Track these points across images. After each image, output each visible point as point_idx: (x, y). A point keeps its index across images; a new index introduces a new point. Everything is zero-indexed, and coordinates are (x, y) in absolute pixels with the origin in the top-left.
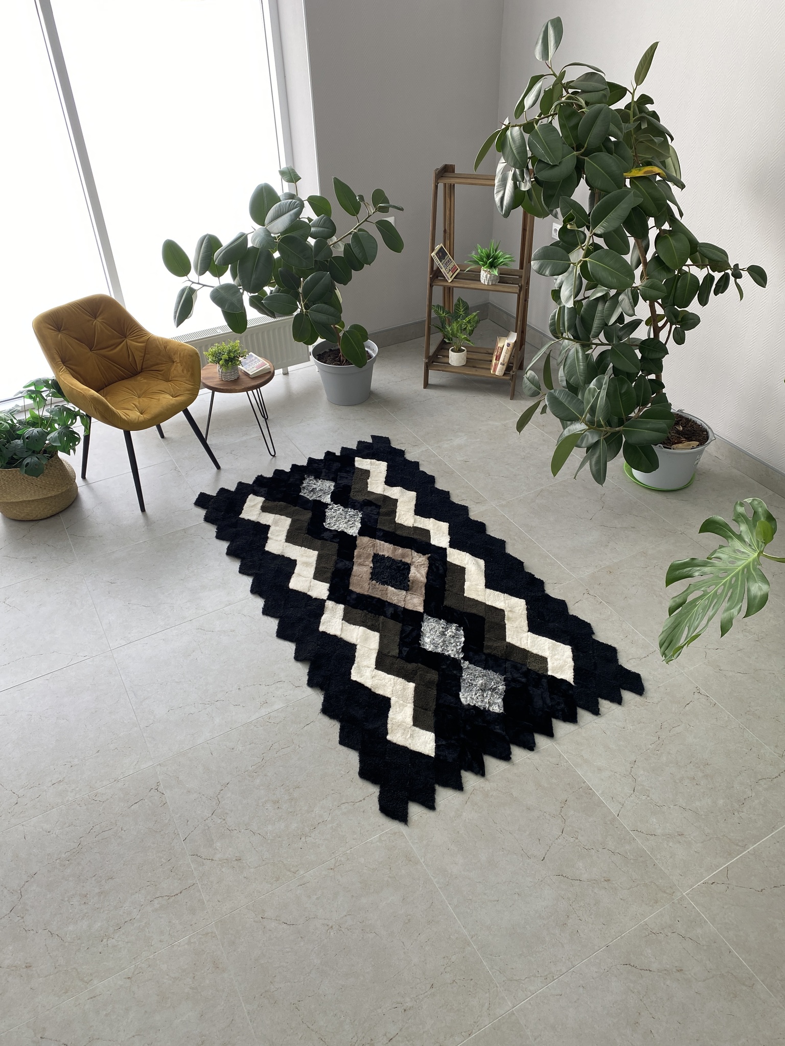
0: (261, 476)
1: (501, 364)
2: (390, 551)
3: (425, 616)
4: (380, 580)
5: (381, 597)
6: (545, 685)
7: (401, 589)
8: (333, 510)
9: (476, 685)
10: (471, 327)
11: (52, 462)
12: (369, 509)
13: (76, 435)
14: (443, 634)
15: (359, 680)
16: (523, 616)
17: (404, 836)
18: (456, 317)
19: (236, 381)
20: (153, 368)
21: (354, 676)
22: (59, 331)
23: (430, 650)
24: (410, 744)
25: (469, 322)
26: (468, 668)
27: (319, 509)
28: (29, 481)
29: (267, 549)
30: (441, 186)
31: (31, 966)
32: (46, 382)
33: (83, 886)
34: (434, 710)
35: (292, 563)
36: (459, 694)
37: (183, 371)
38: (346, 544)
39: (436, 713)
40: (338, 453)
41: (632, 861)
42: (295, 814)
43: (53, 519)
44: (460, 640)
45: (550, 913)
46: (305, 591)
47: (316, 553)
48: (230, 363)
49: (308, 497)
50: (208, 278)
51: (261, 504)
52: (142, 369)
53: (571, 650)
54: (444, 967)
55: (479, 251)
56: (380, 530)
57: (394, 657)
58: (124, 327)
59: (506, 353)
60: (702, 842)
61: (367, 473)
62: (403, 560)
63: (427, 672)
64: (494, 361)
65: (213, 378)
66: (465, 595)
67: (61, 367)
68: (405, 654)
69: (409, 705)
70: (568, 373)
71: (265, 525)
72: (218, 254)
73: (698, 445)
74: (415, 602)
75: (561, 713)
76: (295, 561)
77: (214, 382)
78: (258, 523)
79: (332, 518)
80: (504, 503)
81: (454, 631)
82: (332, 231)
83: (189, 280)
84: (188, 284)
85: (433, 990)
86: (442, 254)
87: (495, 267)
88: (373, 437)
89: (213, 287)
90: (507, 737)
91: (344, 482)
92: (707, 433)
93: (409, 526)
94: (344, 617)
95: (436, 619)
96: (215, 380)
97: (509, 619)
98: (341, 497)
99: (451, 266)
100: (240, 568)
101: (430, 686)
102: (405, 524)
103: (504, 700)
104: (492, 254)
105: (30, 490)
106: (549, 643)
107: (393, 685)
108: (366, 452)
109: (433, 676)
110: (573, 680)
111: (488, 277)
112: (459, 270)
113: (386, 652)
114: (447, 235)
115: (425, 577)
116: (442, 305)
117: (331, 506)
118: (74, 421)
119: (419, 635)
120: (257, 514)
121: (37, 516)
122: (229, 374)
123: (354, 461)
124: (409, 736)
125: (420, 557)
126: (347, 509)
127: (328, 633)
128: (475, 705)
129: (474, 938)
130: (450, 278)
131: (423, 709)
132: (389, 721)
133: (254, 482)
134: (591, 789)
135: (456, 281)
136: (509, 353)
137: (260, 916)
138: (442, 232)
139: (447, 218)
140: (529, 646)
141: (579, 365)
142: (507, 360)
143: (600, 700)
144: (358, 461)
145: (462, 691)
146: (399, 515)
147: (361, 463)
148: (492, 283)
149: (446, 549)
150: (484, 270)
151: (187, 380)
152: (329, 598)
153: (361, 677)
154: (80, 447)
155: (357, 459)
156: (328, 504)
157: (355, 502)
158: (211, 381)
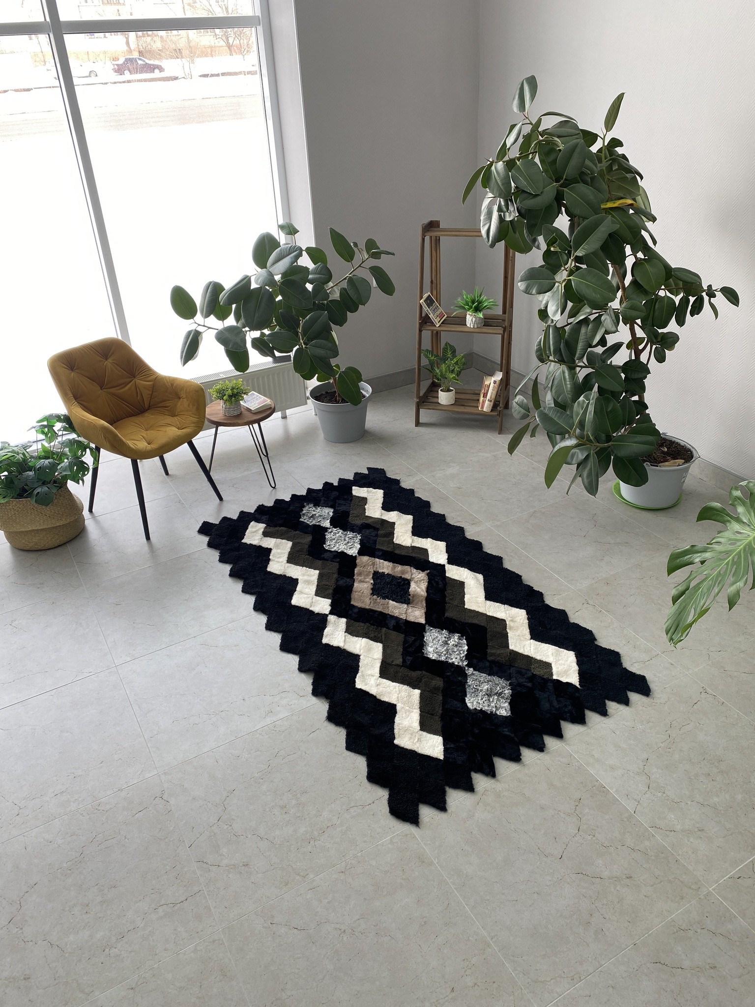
0: (262, 505)
1: (488, 401)
2: (390, 568)
3: (427, 627)
4: (381, 595)
5: (382, 611)
6: (551, 689)
7: (402, 603)
8: (332, 534)
9: (482, 690)
10: (458, 368)
11: (62, 492)
12: (368, 531)
13: (85, 465)
14: (446, 643)
15: (364, 688)
16: (524, 625)
17: (416, 837)
18: (444, 359)
19: (239, 416)
20: (160, 405)
21: (359, 684)
22: (72, 371)
23: (434, 658)
24: (418, 748)
25: (456, 363)
26: (473, 674)
27: (319, 533)
28: (38, 510)
29: (269, 569)
30: (427, 239)
31: (29, 978)
32: (58, 418)
33: (85, 896)
34: (441, 715)
35: (294, 582)
36: (465, 700)
37: (189, 405)
38: (346, 564)
39: (443, 717)
40: (336, 484)
41: (653, 858)
42: (303, 819)
43: (60, 548)
44: (463, 649)
45: (572, 912)
46: (308, 607)
47: (317, 572)
48: (233, 398)
49: (308, 522)
50: (212, 320)
51: (262, 530)
52: (149, 407)
53: (574, 655)
54: (464, 970)
55: (465, 297)
56: (379, 550)
57: (398, 665)
58: (133, 367)
59: (493, 390)
60: (724, 837)
61: (364, 500)
62: (403, 576)
63: (432, 679)
64: (482, 399)
65: (216, 414)
66: (466, 607)
67: (74, 402)
68: (408, 663)
69: (415, 711)
70: (555, 392)
71: (267, 548)
72: (222, 297)
73: (684, 463)
74: (417, 614)
75: (569, 714)
76: (297, 580)
77: (218, 417)
78: (260, 547)
79: (331, 540)
80: (498, 523)
81: (456, 640)
82: (329, 277)
83: (195, 323)
84: (193, 327)
85: (454, 994)
86: (429, 302)
87: (480, 311)
88: (369, 469)
89: (217, 330)
90: (516, 739)
91: (342, 508)
92: (692, 452)
93: (407, 545)
94: (346, 630)
95: (438, 630)
96: (219, 416)
97: (511, 628)
98: (340, 521)
99: (438, 312)
100: (242, 588)
101: (436, 692)
102: (404, 544)
103: (510, 704)
104: (477, 299)
105: (39, 520)
106: (552, 649)
107: (398, 692)
108: (363, 481)
109: (438, 682)
110: (578, 683)
111: (474, 321)
112: (446, 316)
113: (389, 661)
114: (434, 286)
115: (425, 591)
116: (430, 349)
117: (330, 530)
118: (84, 453)
119: (422, 645)
120: (259, 539)
121: (45, 545)
122: (232, 409)
123: (351, 490)
124: (416, 740)
125: (419, 573)
126: (346, 532)
127: (331, 645)
128: (481, 709)
129: (494, 940)
130: (437, 323)
131: (430, 714)
132: (396, 726)
133: (255, 511)
134: (605, 787)
135: (442, 326)
136: (496, 390)
137: (269, 922)
138: (430, 283)
139: (433, 270)
140: (532, 653)
141: (566, 384)
142: (493, 397)
143: (607, 701)
144: (355, 490)
145: (468, 696)
146: (397, 536)
147: (358, 492)
148: (477, 326)
149: (444, 565)
150: (469, 314)
151: (192, 414)
152: (331, 613)
153: (366, 685)
154: (88, 478)
155: (354, 488)
156: (327, 528)
157: (354, 526)
158: (215, 417)
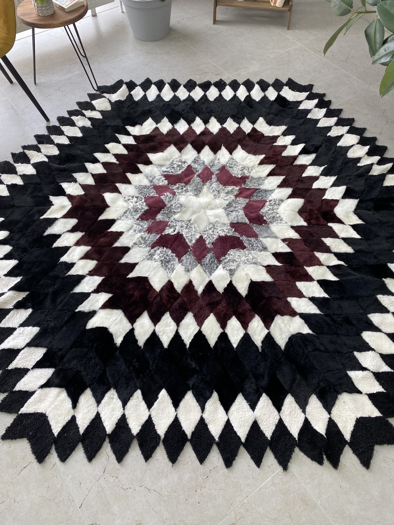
65: (30, 14)
77: (31, 17)
96: (33, 16)
122: (44, 8)
158: (29, 18)
